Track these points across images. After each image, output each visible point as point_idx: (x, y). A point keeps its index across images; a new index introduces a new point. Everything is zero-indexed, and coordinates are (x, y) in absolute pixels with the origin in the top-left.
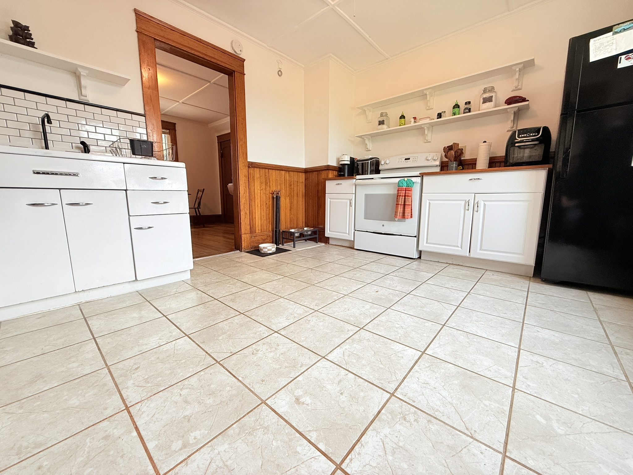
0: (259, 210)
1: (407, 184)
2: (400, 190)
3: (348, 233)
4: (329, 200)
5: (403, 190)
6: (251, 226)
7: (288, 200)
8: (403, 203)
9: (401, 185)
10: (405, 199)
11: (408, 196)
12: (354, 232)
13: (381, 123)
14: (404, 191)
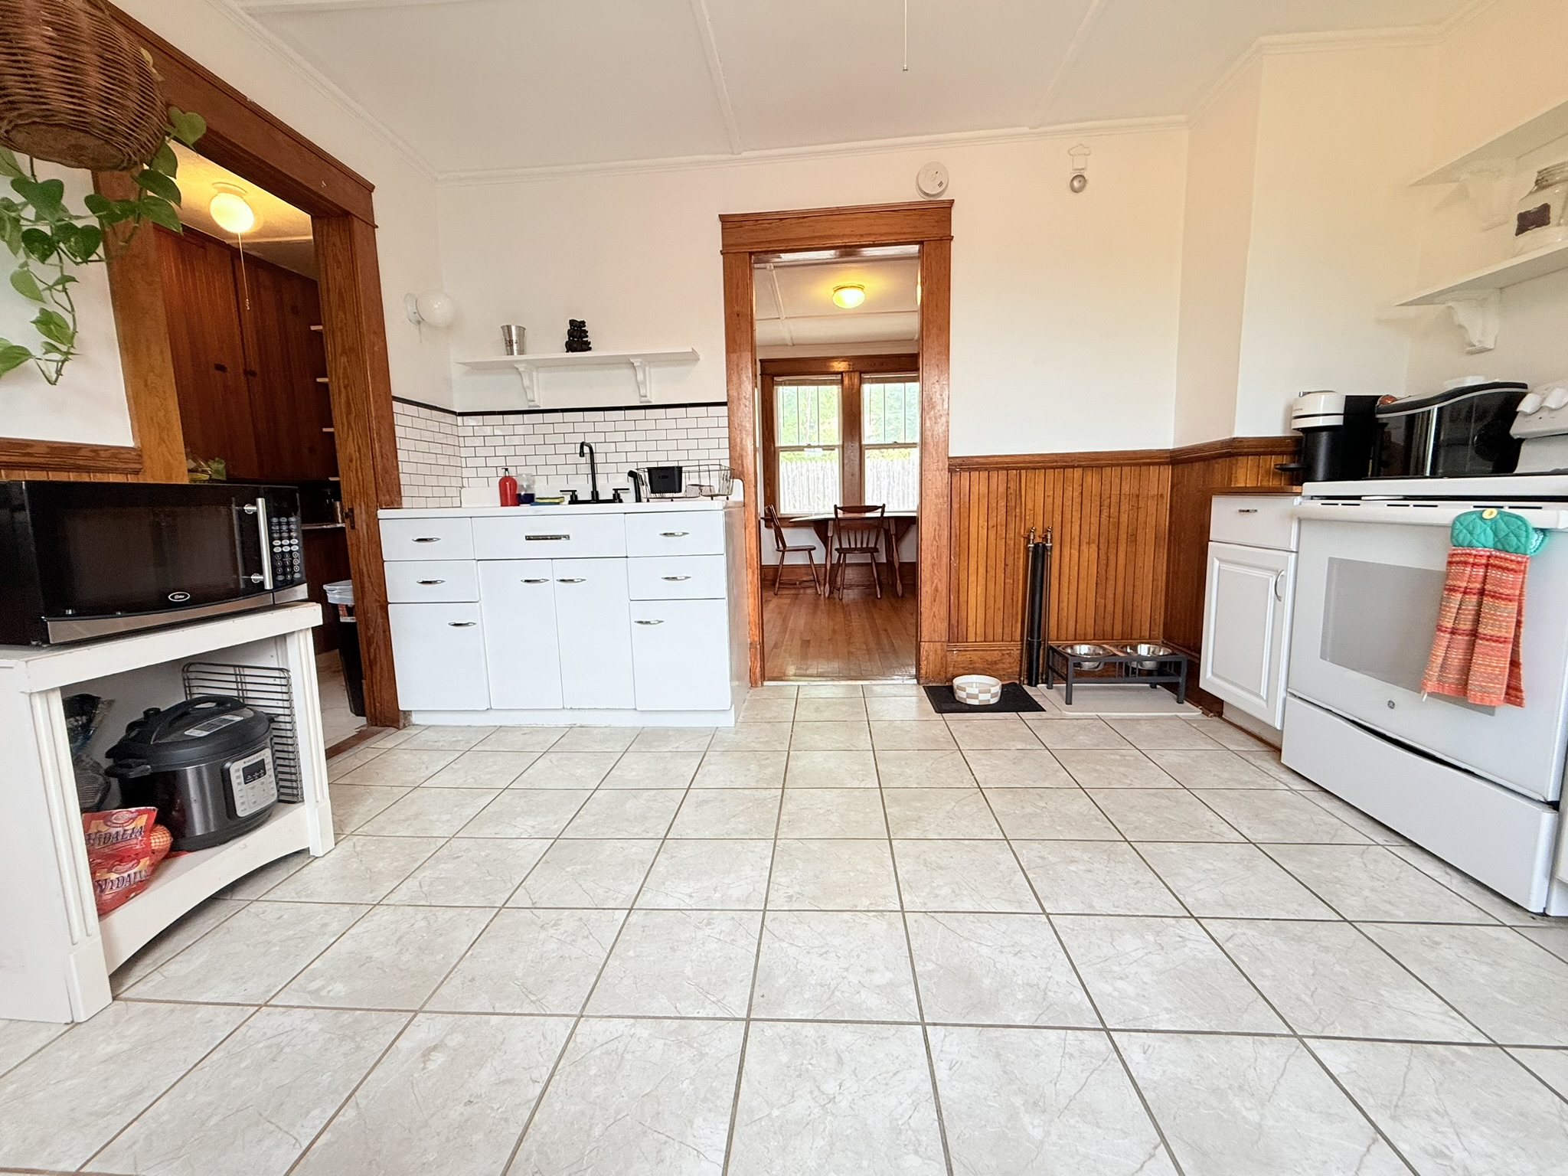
0: (982, 581)
1: (1496, 535)
2: (1458, 563)
3: (1263, 693)
4: (1217, 563)
5: (1473, 565)
6: (954, 622)
7: (1090, 553)
8: (1466, 625)
9: (1464, 536)
10: (1480, 604)
11: (1495, 596)
12: (1285, 700)
13: (1533, 220)
14: (1481, 571)
